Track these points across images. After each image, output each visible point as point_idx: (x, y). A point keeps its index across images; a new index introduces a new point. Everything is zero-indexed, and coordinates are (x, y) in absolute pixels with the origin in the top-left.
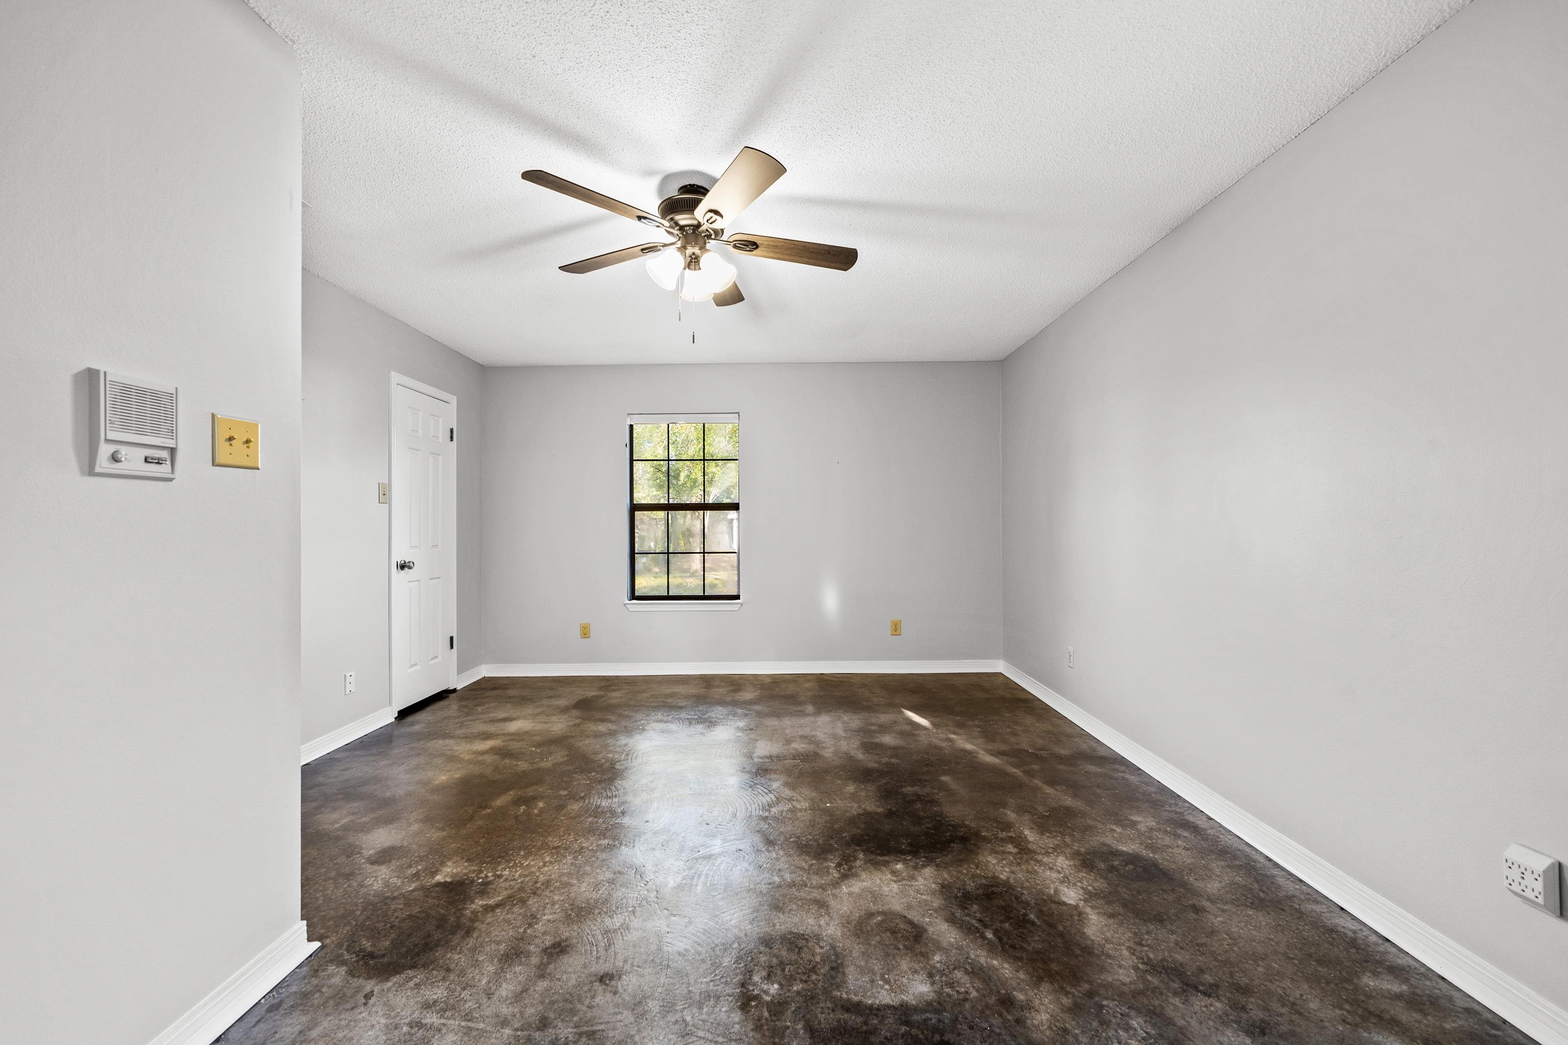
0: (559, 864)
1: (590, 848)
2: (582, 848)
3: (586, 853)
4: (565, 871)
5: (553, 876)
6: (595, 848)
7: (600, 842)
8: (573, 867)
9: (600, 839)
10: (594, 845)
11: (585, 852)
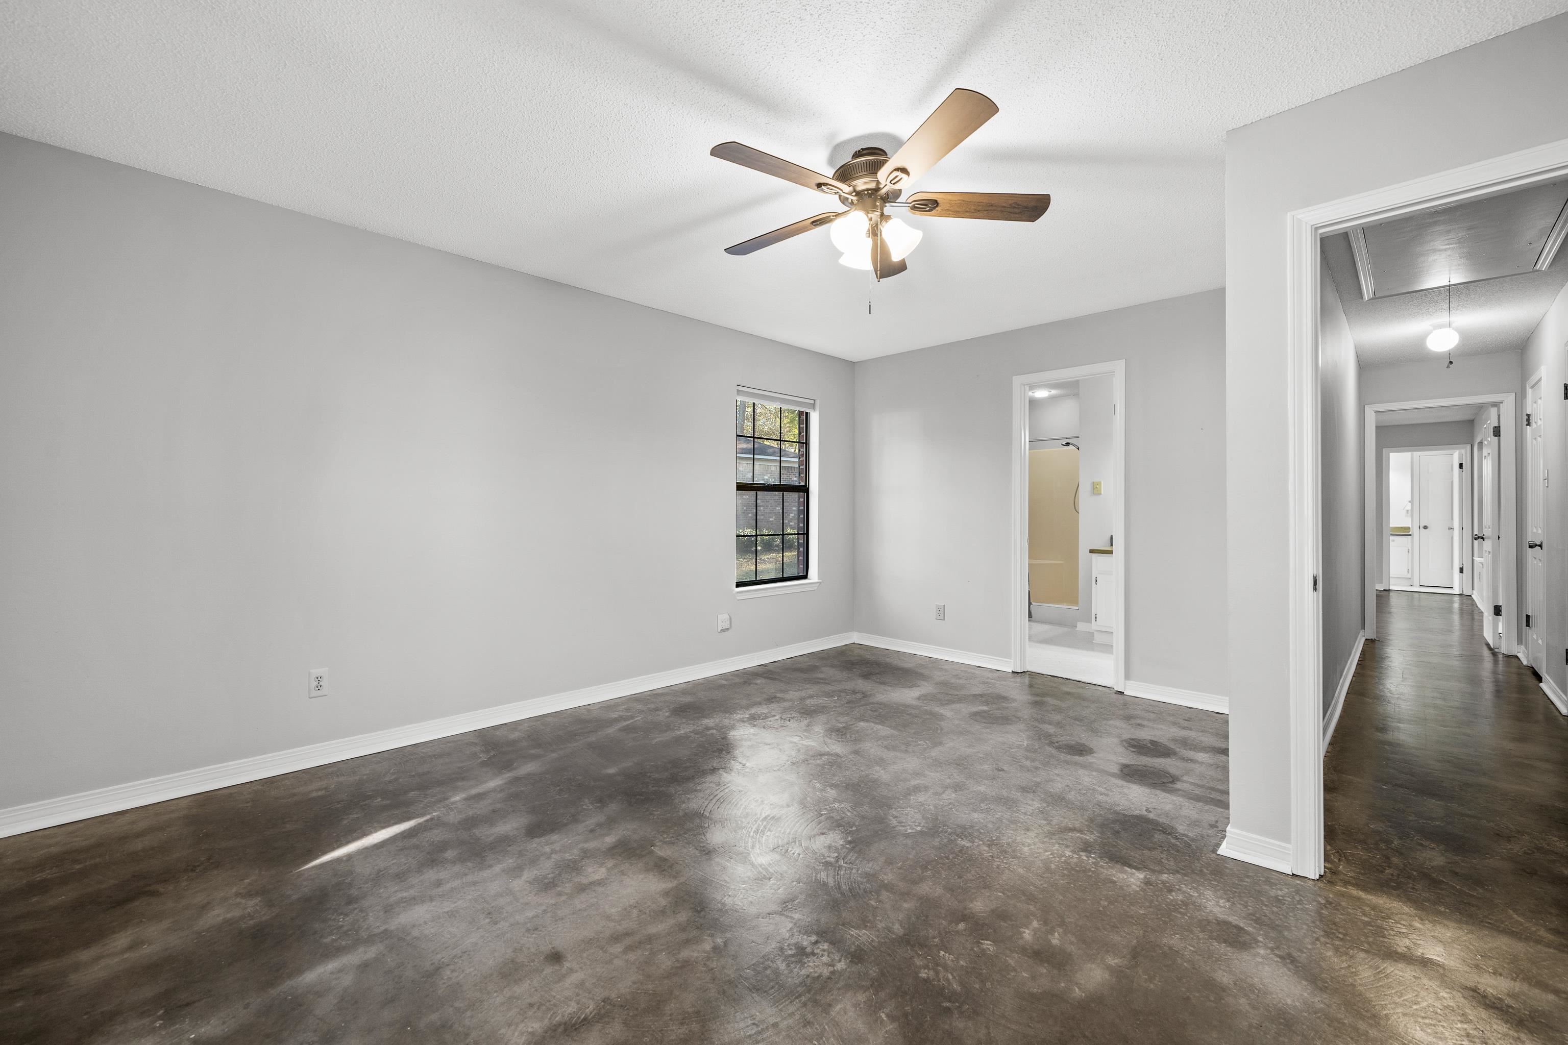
0: (1016, 840)
1: (981, 842)
2: (989, 846)
3: (987, 839)
4: (1011, 832)
5: (1023, 832)
6: (977, 840)
7: (969, 845)
8: (1003, 832)
9: (967, 847)
10: (976, 844)
11: (988, 841)
